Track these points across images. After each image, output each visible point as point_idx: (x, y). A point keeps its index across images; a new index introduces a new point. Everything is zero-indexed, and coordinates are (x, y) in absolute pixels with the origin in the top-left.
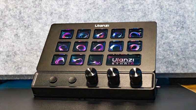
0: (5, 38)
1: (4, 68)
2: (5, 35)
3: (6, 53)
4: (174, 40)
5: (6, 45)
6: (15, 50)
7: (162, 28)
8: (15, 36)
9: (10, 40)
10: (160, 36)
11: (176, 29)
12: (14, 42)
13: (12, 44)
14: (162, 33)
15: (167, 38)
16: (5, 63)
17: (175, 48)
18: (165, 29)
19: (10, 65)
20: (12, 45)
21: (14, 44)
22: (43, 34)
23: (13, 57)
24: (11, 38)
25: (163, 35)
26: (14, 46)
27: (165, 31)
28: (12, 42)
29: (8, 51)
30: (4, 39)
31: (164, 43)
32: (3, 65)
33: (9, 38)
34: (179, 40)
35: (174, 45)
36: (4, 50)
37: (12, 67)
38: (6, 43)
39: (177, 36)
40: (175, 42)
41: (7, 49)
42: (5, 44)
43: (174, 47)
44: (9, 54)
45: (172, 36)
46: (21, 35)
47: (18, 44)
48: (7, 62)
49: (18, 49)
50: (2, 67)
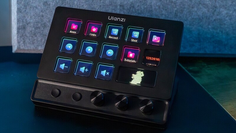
0: (32, 6)
1: (33, 42)
2: (32, 3)
3: (34, 24)
4: (227, 17)
5: (34, 15)
6: (44, 21)
7: (216, 2)
8: (44, 4)
9: (38, 9)
10: (212, 11)
11: (230, 3)
12: (43, 11)
13: (41, 13)
14: (214, 8)
15: (219, 13)
16: (33, 36)
17: (226, 26)
18: (219, 3)
19: (39, 39)
20: (41, 15)
21: (44, 14)
22: (77, 3)
23: (42, 29)
24: (39, 6)
25: (215, 10)
26: (43, 16)
27: (218, 5)
28: (40, 11)
29: (36, 22)
30: (31, 8)
31: (215, 20)
32: (31, 38)
33: (37, 6)
34: (233, 17)
35: (225, 22)
36: (32, 21)
37: (42, 41)
38: (33, 12)
39: (231, 12)
40: (227, 19)
41: (35, 19)
42: (32, 14)
43: (225, 24)
44: (38, 25)
45: (225, 12)
46: (51, 3)
47: (47, 14)
48: (35, 34)
49: (48, 20)
50: (30, 40)
